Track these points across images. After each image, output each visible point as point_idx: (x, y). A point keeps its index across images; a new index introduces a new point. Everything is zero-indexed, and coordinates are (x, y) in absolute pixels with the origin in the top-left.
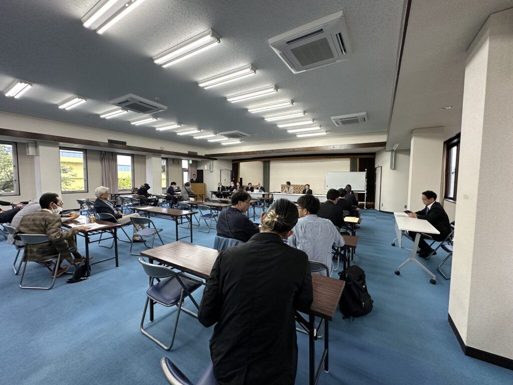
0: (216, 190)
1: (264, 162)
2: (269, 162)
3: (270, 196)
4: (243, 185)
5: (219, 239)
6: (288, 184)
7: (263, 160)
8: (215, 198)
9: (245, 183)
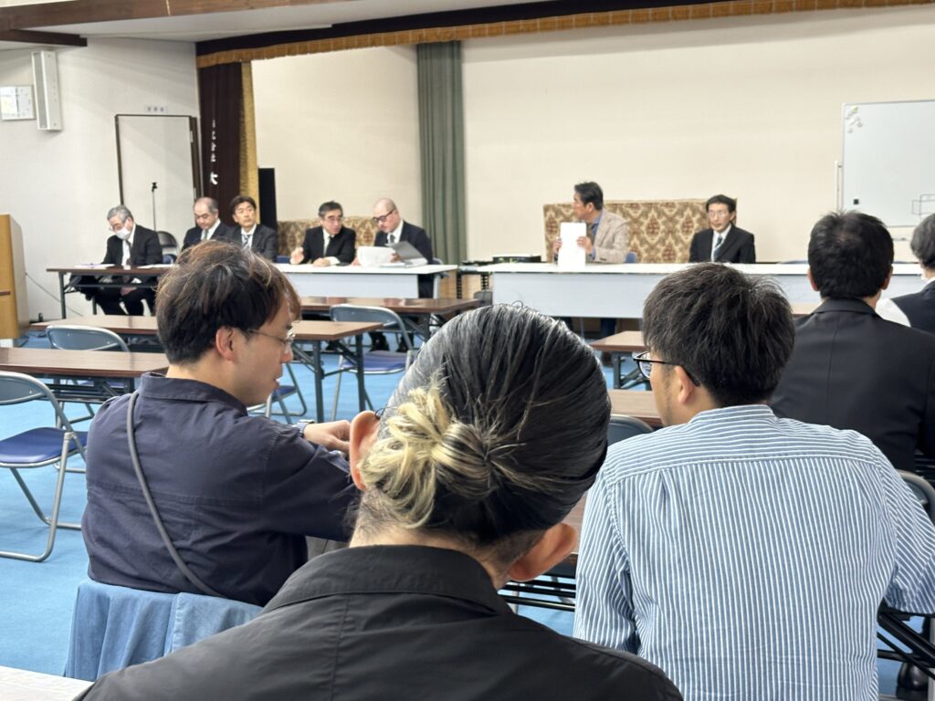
0: (94, 259)
1: (423, 51)
2: (454, 48)
3: (474, 285)
4: (282, 216)
5: (102, 601)
6: (586, 201)
7: (412, 35)
8: (85, 314)
9: (295, 207)
